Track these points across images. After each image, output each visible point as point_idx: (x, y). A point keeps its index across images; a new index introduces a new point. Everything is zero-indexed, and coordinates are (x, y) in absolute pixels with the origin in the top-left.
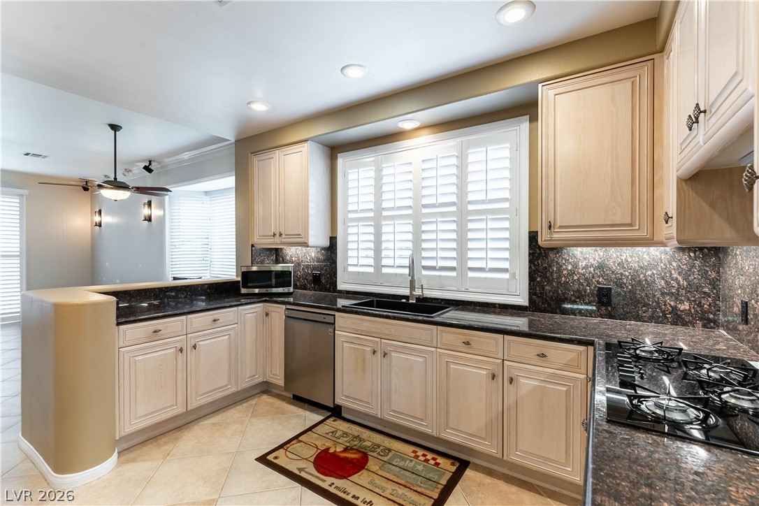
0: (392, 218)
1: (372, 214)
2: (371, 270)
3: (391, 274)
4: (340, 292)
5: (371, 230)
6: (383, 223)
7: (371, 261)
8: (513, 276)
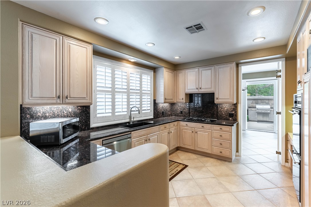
0: (119, 92)
1: (110, 90)
2: (110, 114)
3: (119, 115)
4: (93, 128)
5: (110, 96)
6: (116, 94)
7: (111, 111)
8: (151, 111)
